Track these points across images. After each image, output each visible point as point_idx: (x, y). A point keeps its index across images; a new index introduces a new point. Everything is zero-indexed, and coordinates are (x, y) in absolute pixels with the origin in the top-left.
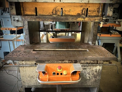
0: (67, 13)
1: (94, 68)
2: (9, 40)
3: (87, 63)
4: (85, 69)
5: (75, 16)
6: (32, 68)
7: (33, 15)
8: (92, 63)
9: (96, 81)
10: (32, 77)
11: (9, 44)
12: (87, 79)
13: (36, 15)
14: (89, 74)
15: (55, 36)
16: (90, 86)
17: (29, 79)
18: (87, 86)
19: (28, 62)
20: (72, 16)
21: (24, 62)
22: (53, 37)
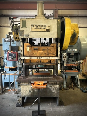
0: (42, 62)
1: (56, 86)
2: (9, 74)
3: (52, 83)
4: (51, 86)
5: (46, 63)
6: (27, 86)
7: (29, 63)
8: (54, 84)
9: (57, 93)
10: (26, 91)
11: (9, 77)
12: (53, 92)
13: (30, 63)
14: (54, 89)
15: (37, 71)
16: (54, 96)
17: (25, 92)
18: (53, 96)
19: (25, 83)
20: (44, 63)
21: (23, 83)
22: (36, 72)
